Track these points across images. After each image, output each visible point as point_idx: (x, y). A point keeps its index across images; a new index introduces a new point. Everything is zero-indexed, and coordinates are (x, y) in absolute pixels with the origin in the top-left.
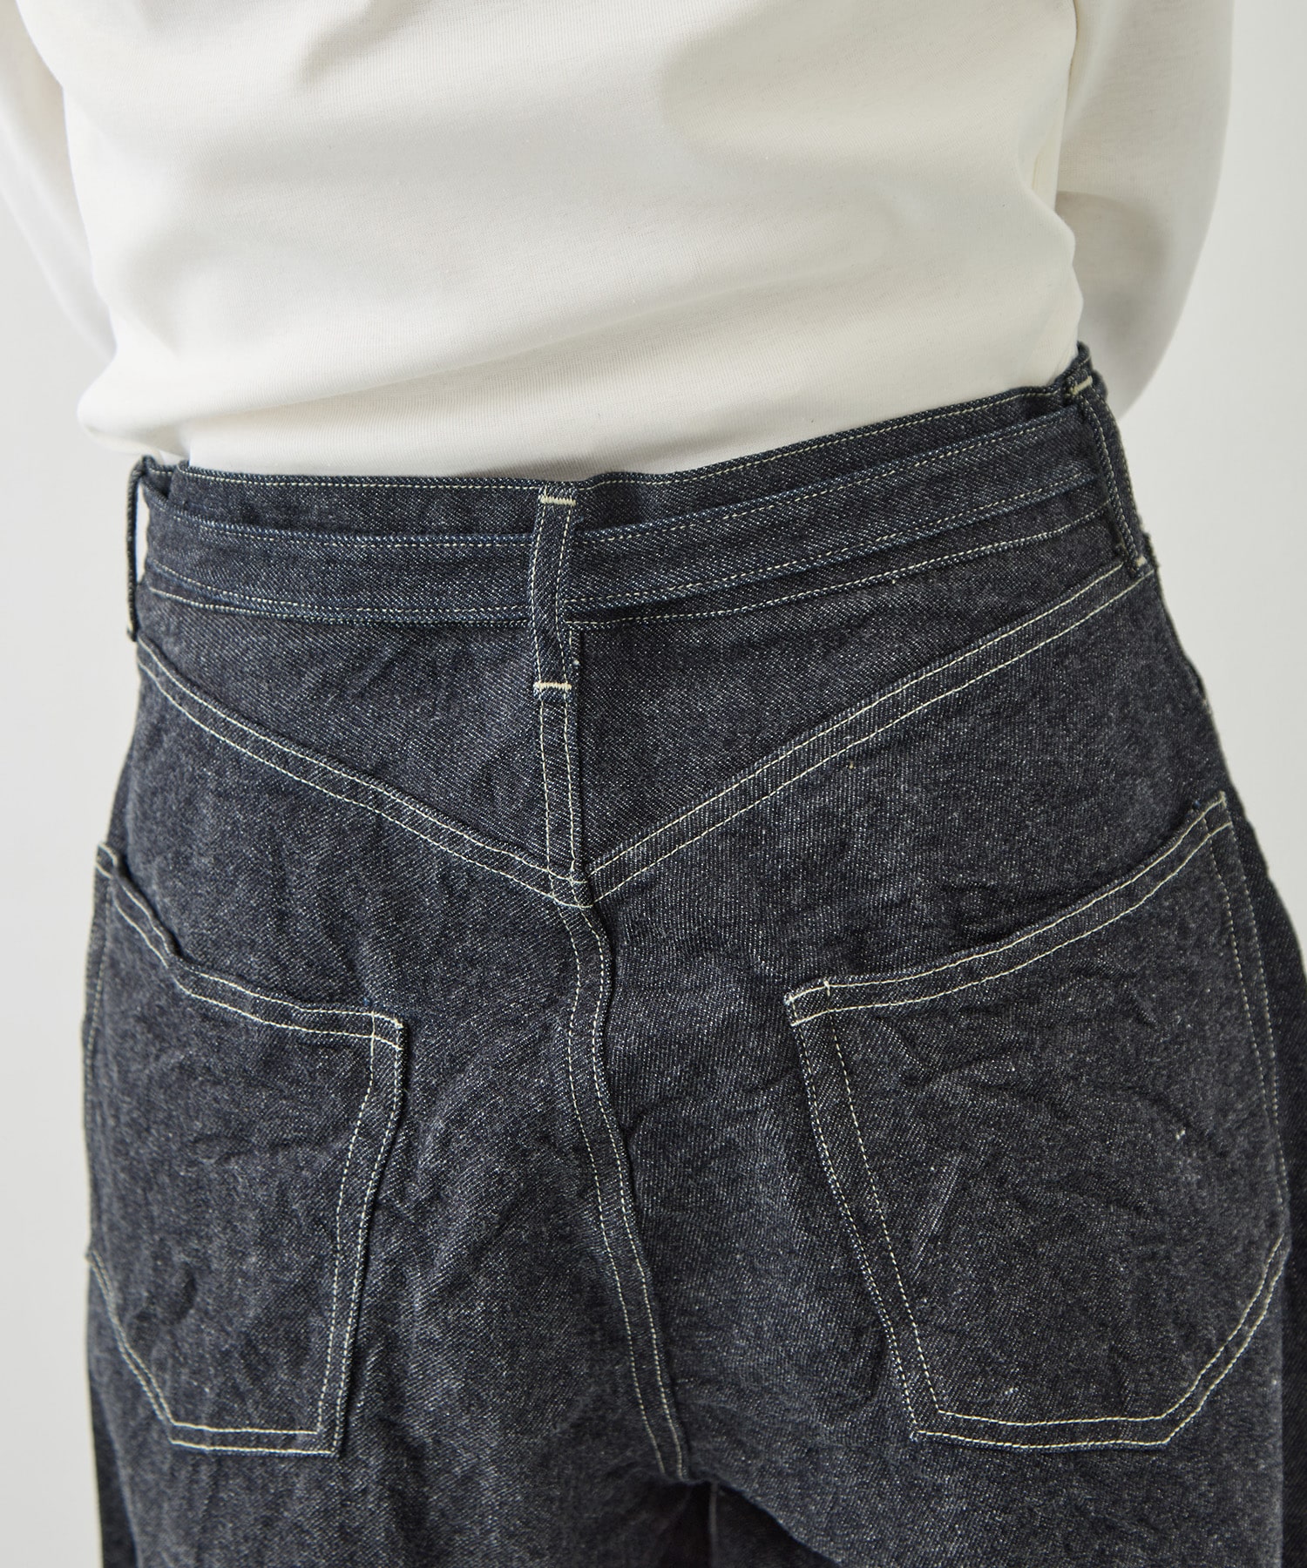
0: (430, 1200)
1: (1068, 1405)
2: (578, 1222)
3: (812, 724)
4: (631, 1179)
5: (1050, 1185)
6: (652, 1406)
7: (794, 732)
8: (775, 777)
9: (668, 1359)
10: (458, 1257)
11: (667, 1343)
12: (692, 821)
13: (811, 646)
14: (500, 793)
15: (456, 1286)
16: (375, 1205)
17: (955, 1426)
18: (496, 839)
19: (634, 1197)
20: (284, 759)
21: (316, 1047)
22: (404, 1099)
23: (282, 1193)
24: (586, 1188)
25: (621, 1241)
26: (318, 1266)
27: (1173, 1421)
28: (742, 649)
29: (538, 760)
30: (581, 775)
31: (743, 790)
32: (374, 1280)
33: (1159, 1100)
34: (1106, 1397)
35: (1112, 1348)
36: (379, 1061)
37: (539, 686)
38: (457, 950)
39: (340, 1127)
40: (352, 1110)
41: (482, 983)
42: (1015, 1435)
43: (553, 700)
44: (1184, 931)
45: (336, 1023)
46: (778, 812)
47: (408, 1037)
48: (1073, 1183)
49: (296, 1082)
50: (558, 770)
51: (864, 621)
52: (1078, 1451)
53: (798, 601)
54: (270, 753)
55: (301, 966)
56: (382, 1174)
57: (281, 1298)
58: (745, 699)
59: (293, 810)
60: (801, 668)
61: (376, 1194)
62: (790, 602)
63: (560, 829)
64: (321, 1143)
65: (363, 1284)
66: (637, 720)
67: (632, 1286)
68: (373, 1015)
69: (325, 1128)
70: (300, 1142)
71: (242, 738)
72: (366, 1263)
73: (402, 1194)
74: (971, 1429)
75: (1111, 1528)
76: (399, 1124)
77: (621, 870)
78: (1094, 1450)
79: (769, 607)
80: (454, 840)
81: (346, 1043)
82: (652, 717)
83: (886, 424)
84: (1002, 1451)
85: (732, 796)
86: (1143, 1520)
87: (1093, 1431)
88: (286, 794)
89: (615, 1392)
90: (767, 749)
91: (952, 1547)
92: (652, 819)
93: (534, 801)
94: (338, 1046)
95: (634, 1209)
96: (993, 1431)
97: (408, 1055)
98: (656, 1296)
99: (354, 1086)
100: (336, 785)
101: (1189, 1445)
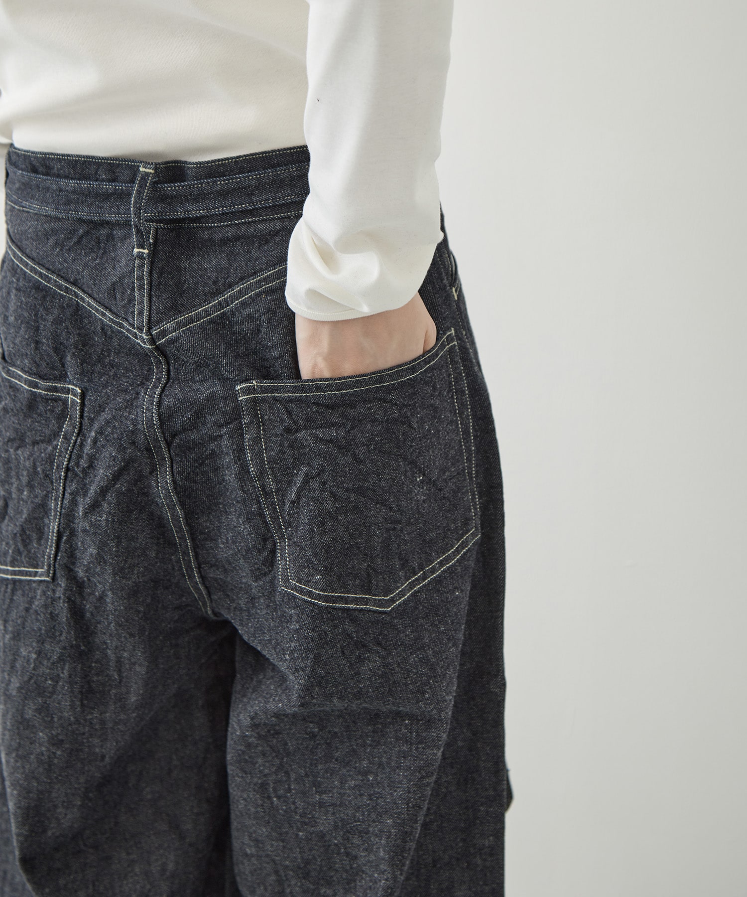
0: (89, 467)
1: (345, 588)
2: (150, 486)
3: (249, 276)
4: (172, 467)
5: (347, 490)
6: (191, 577)
7: (242, 279)
8: (233, 298)
9: (196, 556)
10: (96, 492)
11: (195, 548)
12: (196, 315)
13: (254, 242)
14: (118, 296)
15: (94, 506)
16: (68, 469)
17: (295, 588)
18: (117, 316)
19: (173, 475)
20: (41, 275)
21: (48, 400)
22: (81, 423)
23: (34, 464)
24: (153, 470)
25: (168, 496)
26: (46, 496)
27: (393, 600)
28: (225, 241)
29: (134, 283)
30: (150, 290)
31: (220, 303)
32: (66, 502)
33: (413, 463)
34: (363, 586)
35: (368, 566)
36: (72, 407)
37: (136, 250)
38: (107, 361)
39: (56, 435)
40: (61, 427)
41: (115, 375)
42: (319, 597)
43: (140, 256)
44: (434, 388)
45: (55, 389)
46: (233, 314)
47: (83, 396)
48: (360, 491)
49: (40, 415)
50: (141, 287)
51: (277, 233)
52: (348, 609)
53: (249, 222)
54: (36, 272)
55: (44, 364)
56: (70, 456)
57: (34, 510)
58: (224, 263)
59: (44, 297)
60: (249, 252)
61: (68, 464)
62: (245, 223)
63: (141, 313)
64: (49, 442)
65: (62, 504)
66: (179, 269)
67: (175, 518)
68: (71, 386)
69: (50, 435)
70: (42, 441)
71: (26, 265)
72: (64, 495)
73: (77, 464)
74: (301, 591)
75: (364, 646)
76: (78, 434)
77: (164, 333)
78: (355, 610)
79: (236, 224)
80: (103, 315)
81: (59, 399)
82: (185, 268)
83: (294, 148)
84: (314, 604)
85: (214, 306)
86: (379, 644)
87: (356, 601)
88: (42, 290)
89: (173, 569)
90: (230, 286)
91: (293, 645)
92: (180, 312)
93: (131, 300)
94: (57, 400)
95: (173, 481)
96: (310, 594)
97: (83, 404)
98: (188, 524)
99: (62, 417)
100: (60, 287)
101: (401, 611)
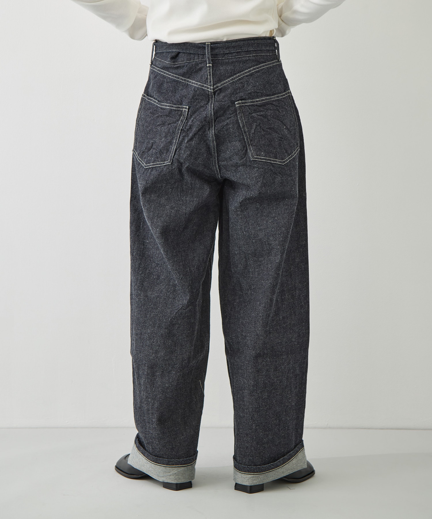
0: (189, 129)
1: (270, 156)
2: (208, 134)
3: (241, 72)
4: (215, 128)
7: (239, 73)
8: (236, 77)
10: (192, 135)
11: (218, 156)
12: (226, 82)
13: (241, 63)
14: (203, 78)
15: (191, 139)
16: (182, 130)
17: (256, 158)
18: (202, 83)
19: (215, 130)
21: (176, 110)
22: (187, 116)
23: (169, 130)
24: (209, 129)
25: (212, 137)
26: (172, 139)
27: (284, 162)
28: (232, 62)
29: (208, 74)
30: (213, 76)
31: (232, 79)
32: (180, 139)
33: (282, 122)
34: (275, 157)
35: (276, 151)
36: (184, 112)
37: (208, 65)
39: (178, 120)
40: (180, 118)
41: (198, 102)
42: (263, 159)
43: (209, 67)
45: (179, 107)
46: (236, 82)
47: (189, 109)
49: (173, 115)
50: (210, 75)
51: (247, 60)
52: (271, 163)
53: (240, 57)
56: (183, 126)
58: (233, 68)
60: (239, 65)
61: (182, 128)
62: (239, 57)
63: (210, 82)
64: (175, 123)
65: (178, 140)
66: (220, 69)
67: (214, 145)
68: (184, 106)
69: (176, 121)
70: (172, 123)
72: (179, 137)
73: (186, 128)
74: (258, 158)
75: (276, 174)
76: (186, 119)
77: (217, 87)
78: (273, 163)
79: (236, 58)
80: (196, 84)
81: (180, 110)
82: (222, 69)
83: (251, 38)
84: (262, 161)
85: (231, 79)
86: (280, 174)
87: (273, 161)
90: (235, 74)
91: (256, 175)
92: (221, 81)
93: (207, 79)
95: (215, 132)
96: (261, 159)
97: (188, 111)
98: (217, 148)
99: (180, 115)
101: (287, 165)
